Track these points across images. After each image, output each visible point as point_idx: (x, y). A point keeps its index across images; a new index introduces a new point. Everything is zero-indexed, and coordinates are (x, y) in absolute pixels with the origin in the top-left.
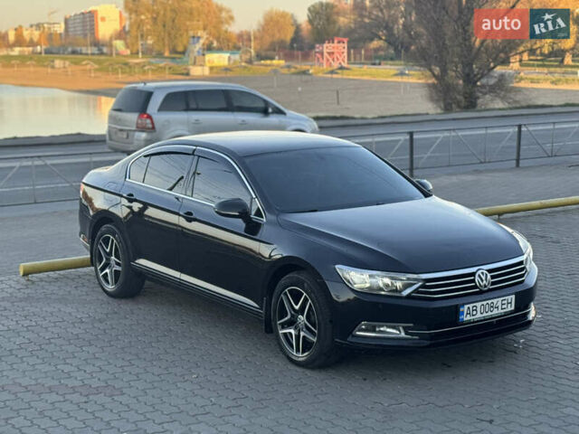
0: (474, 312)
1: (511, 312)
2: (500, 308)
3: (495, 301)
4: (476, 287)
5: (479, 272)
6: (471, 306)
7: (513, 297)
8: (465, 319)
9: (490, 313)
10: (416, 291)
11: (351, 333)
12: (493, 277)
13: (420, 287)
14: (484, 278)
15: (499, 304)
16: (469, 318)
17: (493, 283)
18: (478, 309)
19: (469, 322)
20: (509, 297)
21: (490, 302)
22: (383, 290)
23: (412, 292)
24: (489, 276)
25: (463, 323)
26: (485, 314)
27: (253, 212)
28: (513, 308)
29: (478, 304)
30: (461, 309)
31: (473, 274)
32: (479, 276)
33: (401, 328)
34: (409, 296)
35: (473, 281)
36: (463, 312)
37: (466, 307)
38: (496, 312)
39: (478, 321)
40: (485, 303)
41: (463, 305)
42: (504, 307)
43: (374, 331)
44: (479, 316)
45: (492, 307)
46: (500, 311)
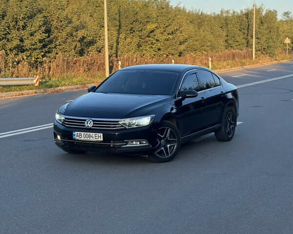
0: (80, 136)
1: (101, 142)
2: (94, 137)
3: (91, 134)
4: (84, 126)
5: (88, 120)
6: (79, 133)
7: (102, 134)
12: (94, 124)
16: (77, 138)
18: (83, 135)
19: (78, 140)
20: (99, 134)
21: (88, 133)
24: (92, 122)
25: (75, 140)
26: (86, 138)
28: (102, 140)
29: (83, 133)
30: (74, 133)
31: (85, 120)
32: (87, 122)
35: (84, 123)
36: (75, 135)
37: (76, 133)
38: (91, 138)
39: (80, 141)
41: (75, 131)
42: (96, 138)
44: (83, 139)
45: (89, 136)
46: (94, 139)
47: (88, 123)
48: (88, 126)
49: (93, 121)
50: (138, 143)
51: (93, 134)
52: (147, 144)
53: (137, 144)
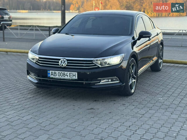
0: (55, 75)
1: (75, 80)
3: (66, 73)
5: (62, 59)
6: (53, 72)
7: (76, 73)
8: (51, 76)
9: (63, 77)
12: (68, 63)
14: (63, 62)
15: (68, 74)
16: (52, 76)
17: (67, 65)
18: (57, 74)
19: (52, 78)
20: (74, 73)
21: (63, 72)
24: (66, 62)
25: (49, 78)
26: (60, 77)
28: (76, 78)
29: (57, 72)
30: (49, 72)
32: (61, 61)
35: (58, 62)
36: (49, 73)
37: (51, 71)
38: (66, 77)
39: (55, 79)
40: (60, 72)
41: (49, 70)
42: (71, 76)
44: (57, 77)
45: (64, 74)
46: (69, 77)
47: (62, 63)
48: (63, 65)
49: (68, 60)
50: (110, 80)
52: (118, 82)
53: (109, 82)
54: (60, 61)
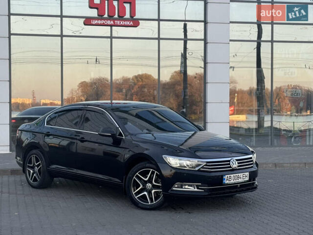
0: (230, 179)
1: (247, 181)
2: (242, 178)
3: (240, 174)
4: (230, 167)
5: (232, 160)
6: (228, 176)
7: (248, 173)
9: (237, 181)
10: (202, 167)
11: (170, 188)
12: (238, 163)
13: (205, 165)
14: (234, 163)
15: (242, 176)
16: (227, 182)
17: (238, 166)
18: (232, 178)
19: (227, 184)
20: (246, 173)
21: (237, 175)
22: (185, 167)
23: (201, 168)
24: (237, 162)
25: (225, 184)
26: (235, 181)
27: (117, 135)
28: (248, 179)
29: (232, 175)
30: (224, 177)
31: (229, 161)
33: (195, 186)
34: (199, 170)
35: (229, 164)
36: (225, 179)
37: (226, 176)
38: (240, 180)
39: (230, 184)
40: (235, 175)
41: (225, 175)
42: (244, 178)
43: (182, 188)
44: (232, 181)
45: (238, 177)
46: (242, 180)
48: (235, 167)
49: (237, 160)
51: (241, 175)
54: (231, 163)
